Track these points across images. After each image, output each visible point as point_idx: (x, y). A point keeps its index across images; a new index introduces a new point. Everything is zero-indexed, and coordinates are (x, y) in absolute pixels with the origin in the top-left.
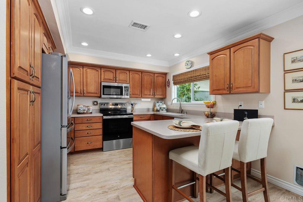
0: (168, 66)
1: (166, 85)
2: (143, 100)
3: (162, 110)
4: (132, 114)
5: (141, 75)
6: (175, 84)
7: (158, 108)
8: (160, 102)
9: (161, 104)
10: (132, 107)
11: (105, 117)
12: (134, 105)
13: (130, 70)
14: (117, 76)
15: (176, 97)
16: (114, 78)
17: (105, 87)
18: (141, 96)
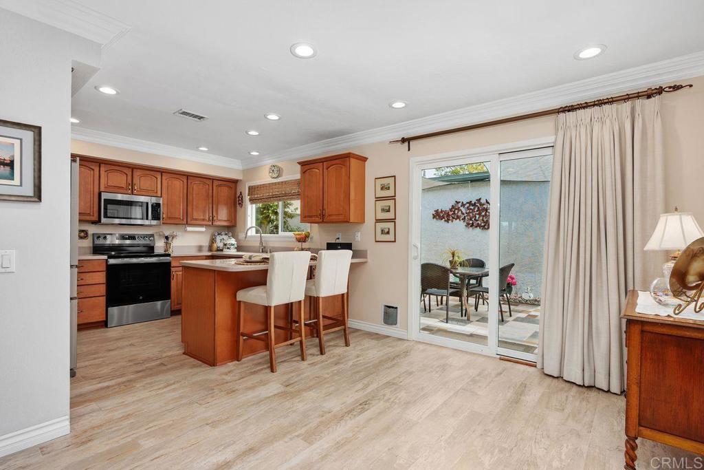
0: (241, 168)
1: (236, 202)
2: (189, 229)
3: (228, 248)
4: (169, 255)
5: (185, 181)
6: (252, 201)
7: (221, 245)
8: (223, 233)
9: (225, 237)
10: (167, 243)
11: (112, 261)
12: (170, 239)
13: (162, 171)
14: (136, 180)
15: (254, 225)
16: (128, 184)
17: (108, 202)
18: (185, 222)
